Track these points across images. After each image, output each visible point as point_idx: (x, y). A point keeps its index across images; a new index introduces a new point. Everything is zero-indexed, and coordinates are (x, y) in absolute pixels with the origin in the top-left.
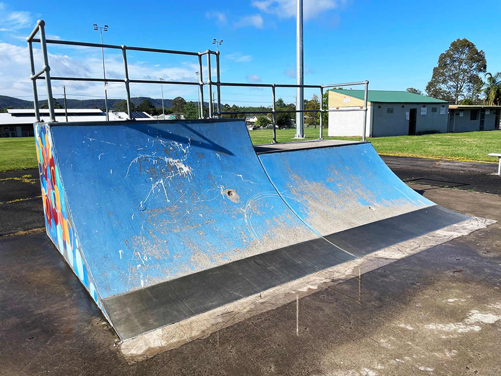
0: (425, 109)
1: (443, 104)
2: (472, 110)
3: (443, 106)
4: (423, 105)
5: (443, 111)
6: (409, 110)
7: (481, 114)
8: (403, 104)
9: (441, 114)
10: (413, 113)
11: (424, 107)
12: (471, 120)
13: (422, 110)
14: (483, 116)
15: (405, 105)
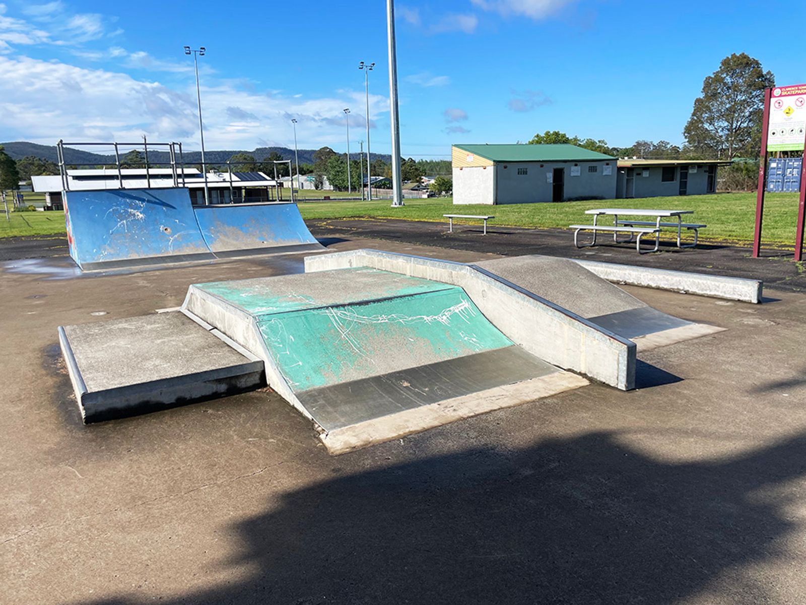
0: (578, 168)
1: (607, 162)
2: (663, 167)
3: (607, 164)
4: (574, 163)
5: (608, 171)
6: (552, 171)
7: (681, 173)
8: (542, 163)
9: (604, 174)
10: (559, 175)
11: (576, 165)
12: (663, 181)
13: (572, 170)
14: (684, 176)
15: (545, 164)
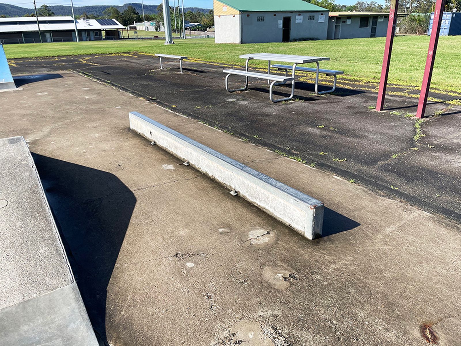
0: (301, 17)
3: (322, 14)
4: (298, 13)
5: (322, 19)
6: (283, 19)
7: (373, 21)
9: (319, 22)
10: (287, 22)
11: (300, 15)
12: (360, 27)
13: (296, 18)
14: (375, 23)
15: (277, 14)
